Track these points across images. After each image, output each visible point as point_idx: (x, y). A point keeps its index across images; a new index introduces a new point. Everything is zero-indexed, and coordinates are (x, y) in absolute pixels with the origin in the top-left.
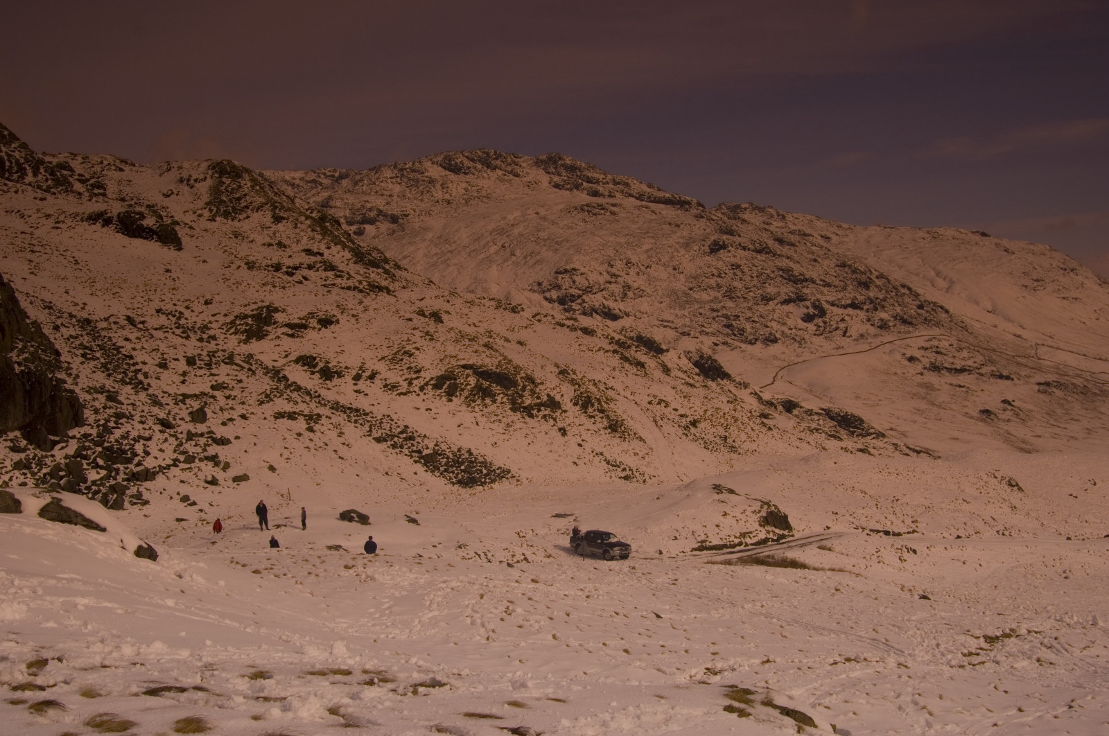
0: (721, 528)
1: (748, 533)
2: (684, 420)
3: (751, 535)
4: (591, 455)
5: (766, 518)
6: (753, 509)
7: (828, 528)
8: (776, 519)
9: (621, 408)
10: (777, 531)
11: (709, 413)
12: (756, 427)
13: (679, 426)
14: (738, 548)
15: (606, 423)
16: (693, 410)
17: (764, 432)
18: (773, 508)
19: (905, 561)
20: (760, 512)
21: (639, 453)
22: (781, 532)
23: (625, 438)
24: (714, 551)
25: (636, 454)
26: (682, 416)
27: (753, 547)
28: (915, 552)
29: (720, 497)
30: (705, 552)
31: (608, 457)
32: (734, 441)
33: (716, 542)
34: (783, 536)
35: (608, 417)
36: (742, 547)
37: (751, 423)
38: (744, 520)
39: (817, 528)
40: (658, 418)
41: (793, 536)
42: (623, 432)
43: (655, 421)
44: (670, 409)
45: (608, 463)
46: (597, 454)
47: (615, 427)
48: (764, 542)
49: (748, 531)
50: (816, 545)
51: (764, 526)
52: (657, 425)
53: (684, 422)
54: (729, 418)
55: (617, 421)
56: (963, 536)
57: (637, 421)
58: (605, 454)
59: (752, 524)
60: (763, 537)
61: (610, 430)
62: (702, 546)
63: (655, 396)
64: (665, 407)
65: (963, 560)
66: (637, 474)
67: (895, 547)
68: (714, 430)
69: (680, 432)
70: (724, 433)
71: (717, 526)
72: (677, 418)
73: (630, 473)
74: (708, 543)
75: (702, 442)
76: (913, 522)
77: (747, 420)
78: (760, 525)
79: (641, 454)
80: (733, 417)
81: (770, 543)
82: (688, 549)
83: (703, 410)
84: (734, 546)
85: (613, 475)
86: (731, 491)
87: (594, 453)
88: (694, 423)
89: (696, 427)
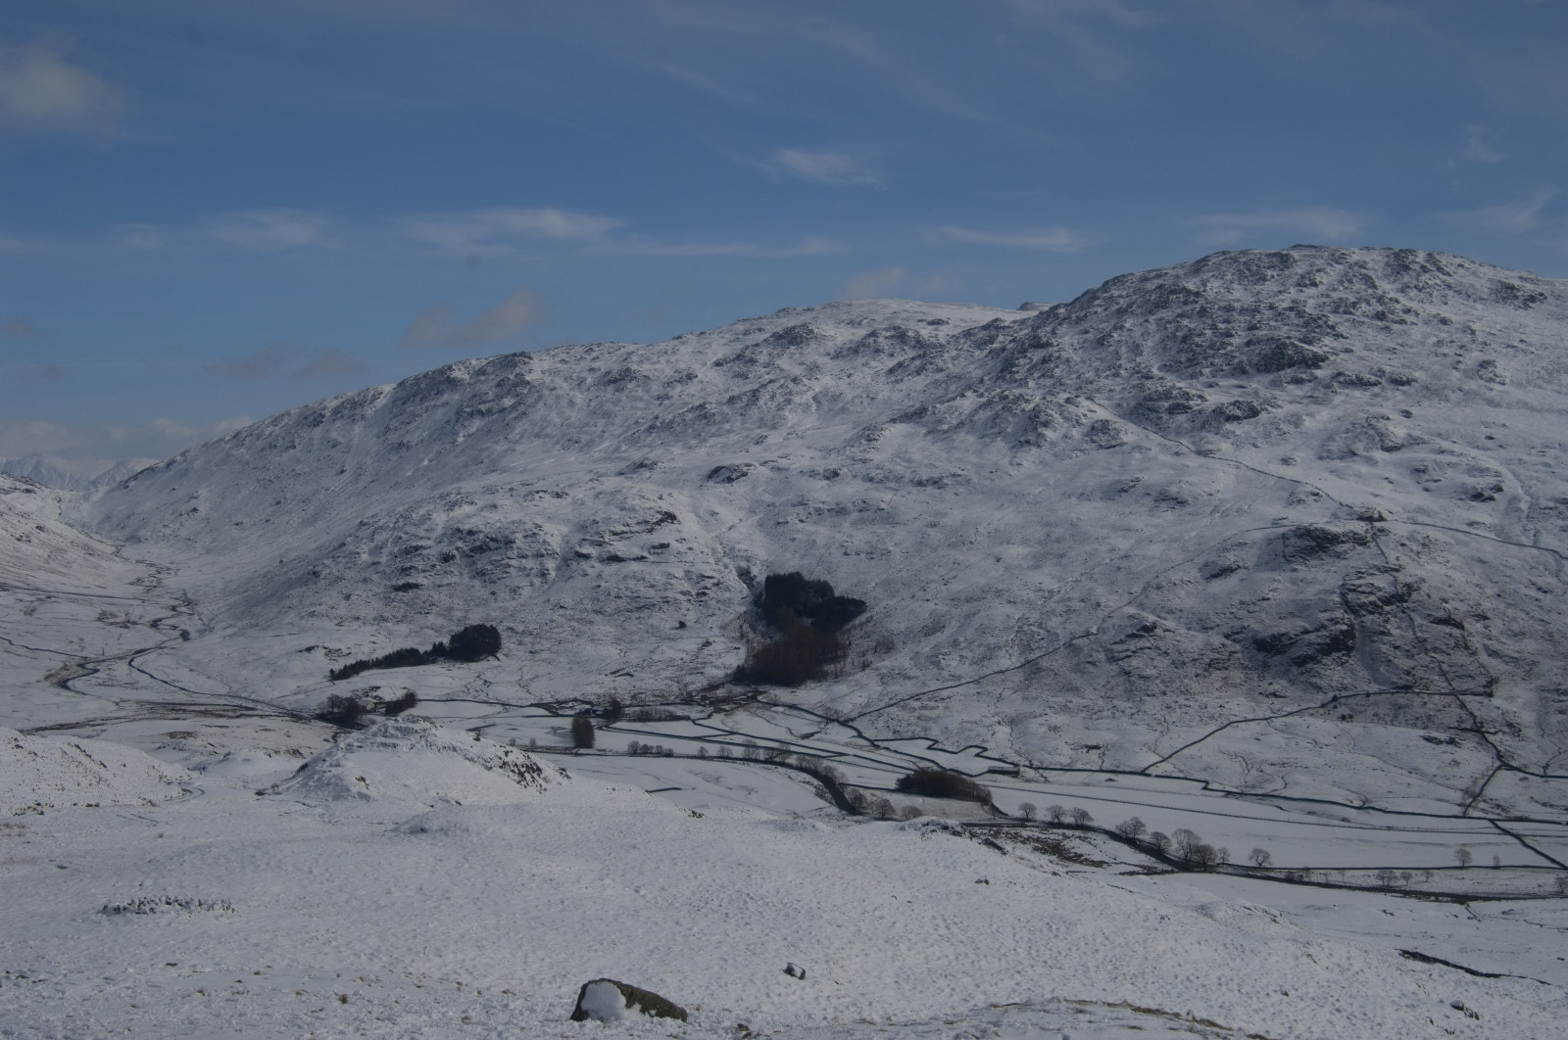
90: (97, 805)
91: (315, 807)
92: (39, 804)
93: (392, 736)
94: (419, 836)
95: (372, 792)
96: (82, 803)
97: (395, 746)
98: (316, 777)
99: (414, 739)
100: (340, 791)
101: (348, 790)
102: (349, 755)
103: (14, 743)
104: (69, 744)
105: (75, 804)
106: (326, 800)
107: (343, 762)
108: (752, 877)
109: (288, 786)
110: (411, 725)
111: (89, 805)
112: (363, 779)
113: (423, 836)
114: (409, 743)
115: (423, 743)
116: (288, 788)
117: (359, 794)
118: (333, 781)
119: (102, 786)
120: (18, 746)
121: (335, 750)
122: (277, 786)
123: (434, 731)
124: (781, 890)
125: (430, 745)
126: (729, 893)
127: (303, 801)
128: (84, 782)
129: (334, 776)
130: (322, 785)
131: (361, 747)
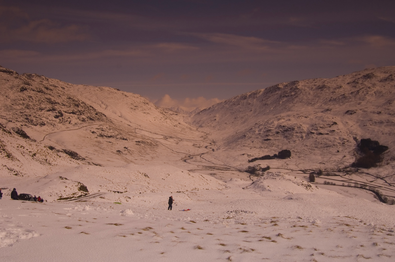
0: (66, 192)
1: (75, 193)
2: (31, 153)
3: (76, 194)
4: (2, 166)
5: (80, 188)
6: (75, 185)
7: (99, 191)
8: (83, 188)
9: (9, 149)
10: (84, 192)
11: (39, 151)
12: (56, 156)
13: (30, 156)
14: (72, 199)
15: (6, 154)
16: (33, 150)
17: (58, 158)
18: (82, 184)
19: (128, 201)
20: (78, 186)
21: (19, 165)
22: (86, 193)
23: (13, 160)
24: (65, 200)
25: (18, 166)
26: (30, 152)
27: (77, 198)
28: (130, 198)
29: (63, 181)
30: (62, 200)
31: (8, 167)
32: (49, 161)
33: (65, 197)
34: (86, 194)
35: (6, 152)
36: (74, 198)
37: (54, 154)
38: (73, 189)
39: (96, 191)
40: (22, 153)
41: (89, 194)
42: (12, 158)
43: (22, 154)
44: (25, 149)
45: (9, 169)
46: (4, 166)
47: (9, 156)
48: (81, 196)
49: (75, 192)
50: (98, 197)
51: (80, 191)
52: (23, 155)
53: (31, 154)
54: (46, 153)
55: (10, 154)
56: (142, 193)
57: (16, 154)
58: (7, 166)
59: (76, 190)
60: (80, 195)
61: (7, 157)
62: (61, 198)
63: (19, 145)
64: (23, 148)
65: (145, 200)
66: (20, 173)
67: (124, 197)
68: (41, 157)
69: (31, 158)
70: (46, 159)
71: (65, 191)
72: (28, 153)
73: (17, 173)
74: (62, 197)
75: (39, 161)
76: (125, 188)
77: (52, 154)
78: (79, 190)
79: (20, 166)
80: (48, 152)
81: (82, 197)
82: (56, 199)
83: (37, 150)
84: (71, 198)
85: (11, 174)
86: (66, 179)
87: (3, 166)
88: (35, 155)
89: (35, 156)
90: (208, 189)
91: (258, 192)
92: (196, 188)
93: (275, 176)
94: (291, 200)
95: (271, 189)
96: (205, 189)
97: (275, 179)
98: (257, 185)
99: (280, 177)
100: (264, 189)
101: (266, 189)
102: (264, 180)
103: (188, 174)
104: (199, 175)
105: (203, 189)
106: (260, 191)
107: (263, 182)
108: (377, 215)
109: (250, 187)
110: (279, 174)
111: (207, 189)
112: (269, 186)
113: (292, 200)
114: (279, 178)
115: (282, 178)
116: (250, 188)
117: (268, 190)
118: (261, 186)
119: (208, 185)
120: (189, 175)
121: (261, 179)
122: (247, 187)
123: (285, 175)
124: (385, 218)
125: (284, 179)
126: (371, 218)
127: (255, 191)
128: (204, 184)
129: (262, 185)
130: (259, 187)
131: (267, 178)
